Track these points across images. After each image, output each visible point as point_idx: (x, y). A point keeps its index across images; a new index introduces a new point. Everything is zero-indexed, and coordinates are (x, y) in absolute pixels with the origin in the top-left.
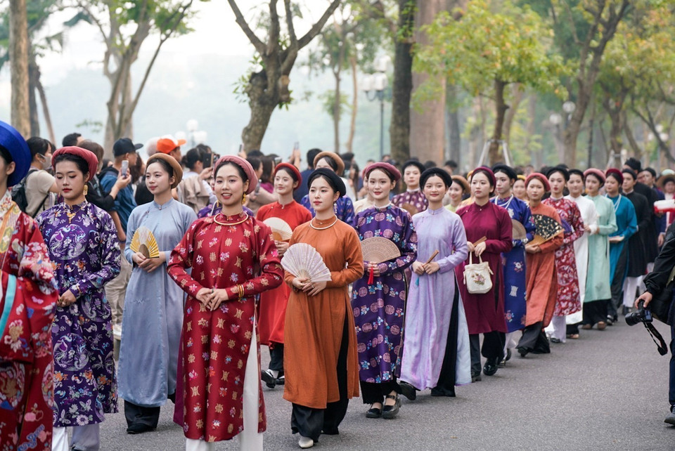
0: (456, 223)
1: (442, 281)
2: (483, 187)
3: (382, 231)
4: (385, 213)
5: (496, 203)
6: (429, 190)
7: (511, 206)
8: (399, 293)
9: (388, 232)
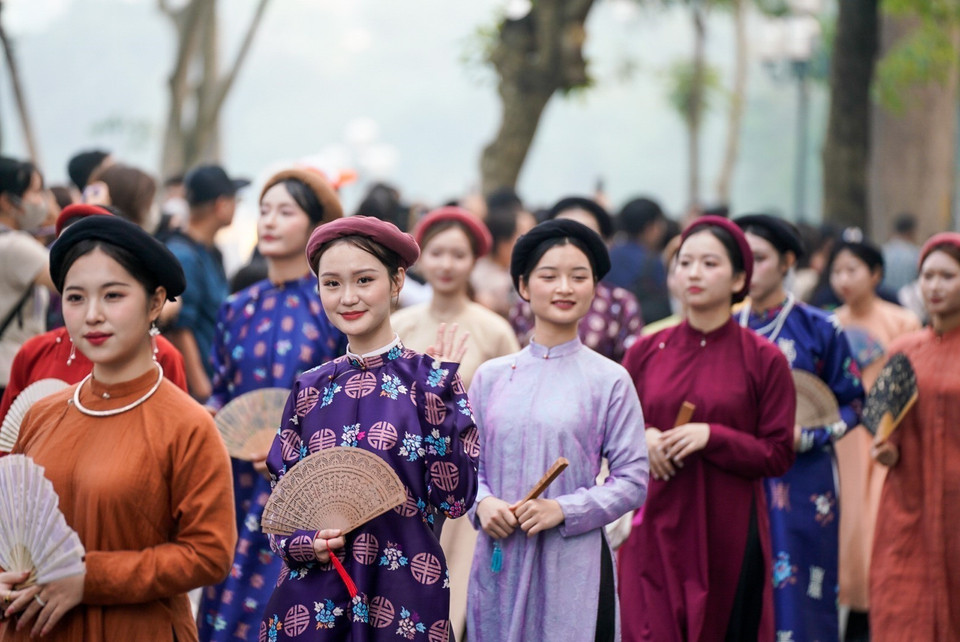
0: (615, 389)
1: (558, 562)
2: (709, 275)
3: (365, 429)
4: (378, 372)
5: (744, 323)
6: (549, 287)
7: (787, 331)
8: (428, 626)
9: (383, 432)
